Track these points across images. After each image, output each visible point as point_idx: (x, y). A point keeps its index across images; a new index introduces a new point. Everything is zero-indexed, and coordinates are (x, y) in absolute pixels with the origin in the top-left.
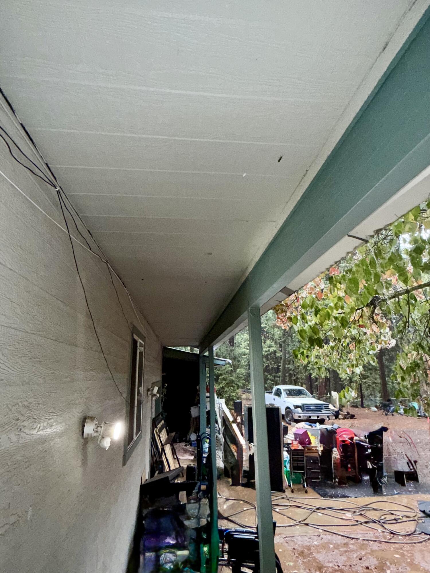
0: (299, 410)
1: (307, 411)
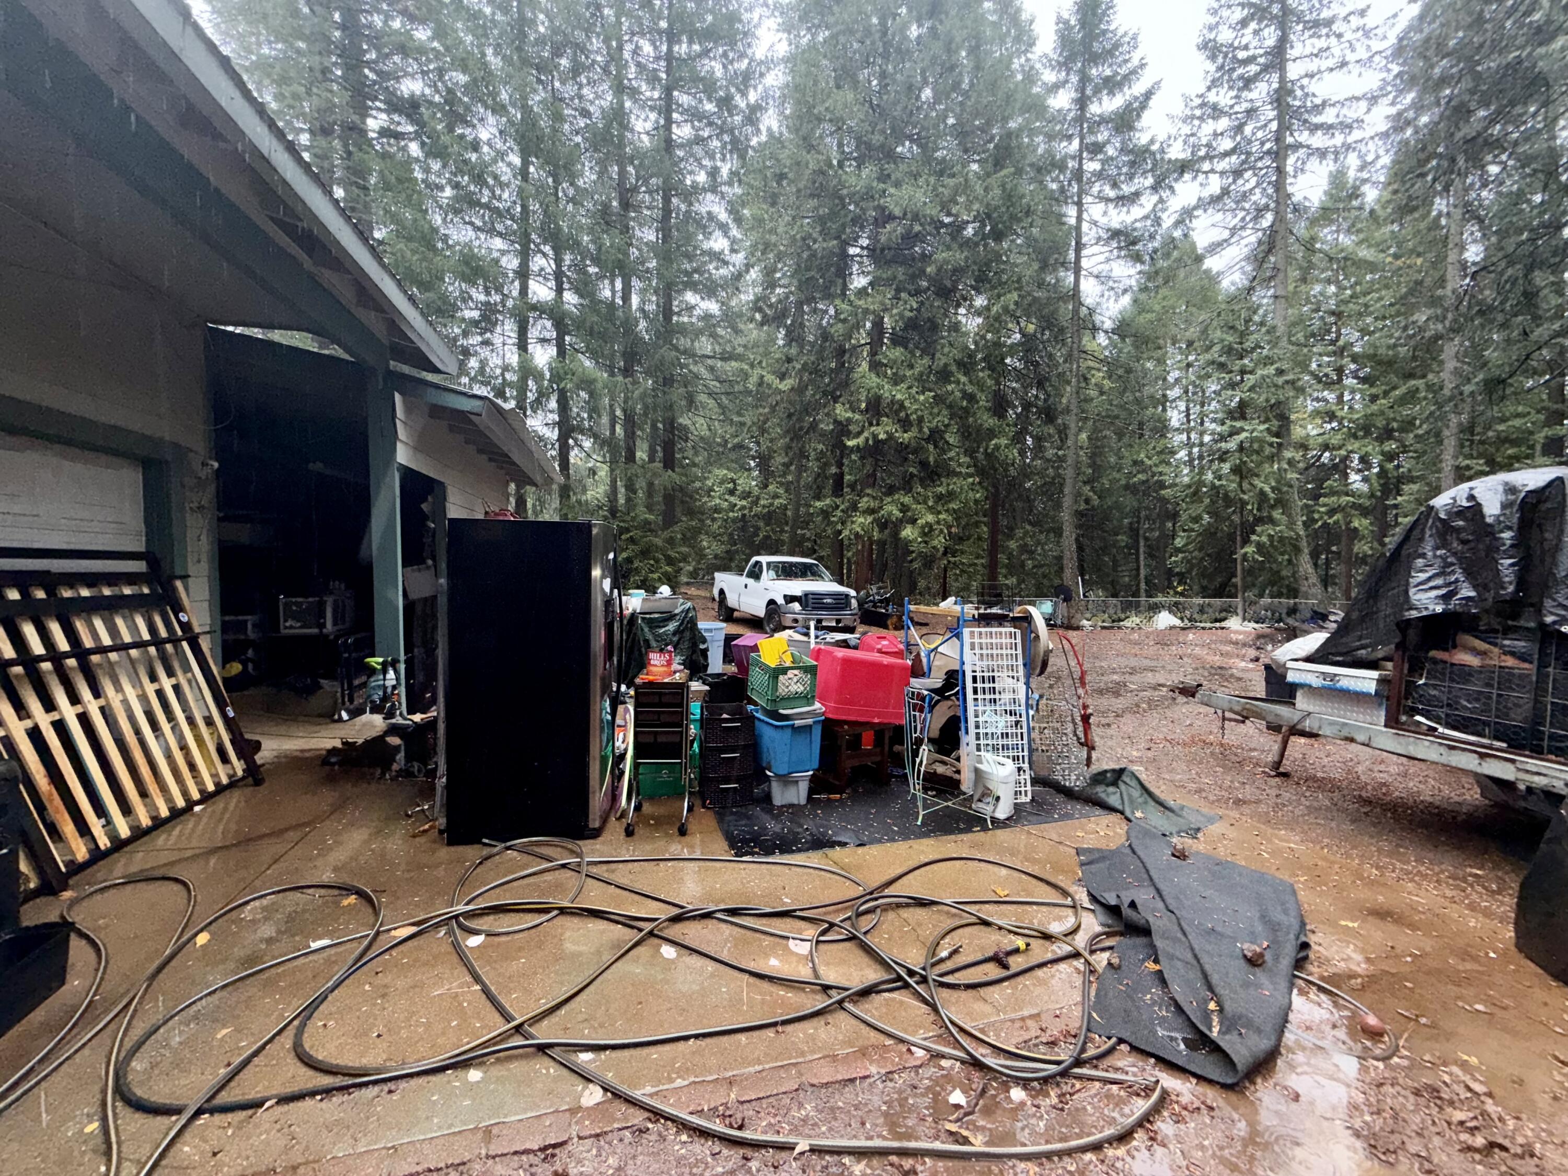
0: (796, 606)
1: (814, 609)
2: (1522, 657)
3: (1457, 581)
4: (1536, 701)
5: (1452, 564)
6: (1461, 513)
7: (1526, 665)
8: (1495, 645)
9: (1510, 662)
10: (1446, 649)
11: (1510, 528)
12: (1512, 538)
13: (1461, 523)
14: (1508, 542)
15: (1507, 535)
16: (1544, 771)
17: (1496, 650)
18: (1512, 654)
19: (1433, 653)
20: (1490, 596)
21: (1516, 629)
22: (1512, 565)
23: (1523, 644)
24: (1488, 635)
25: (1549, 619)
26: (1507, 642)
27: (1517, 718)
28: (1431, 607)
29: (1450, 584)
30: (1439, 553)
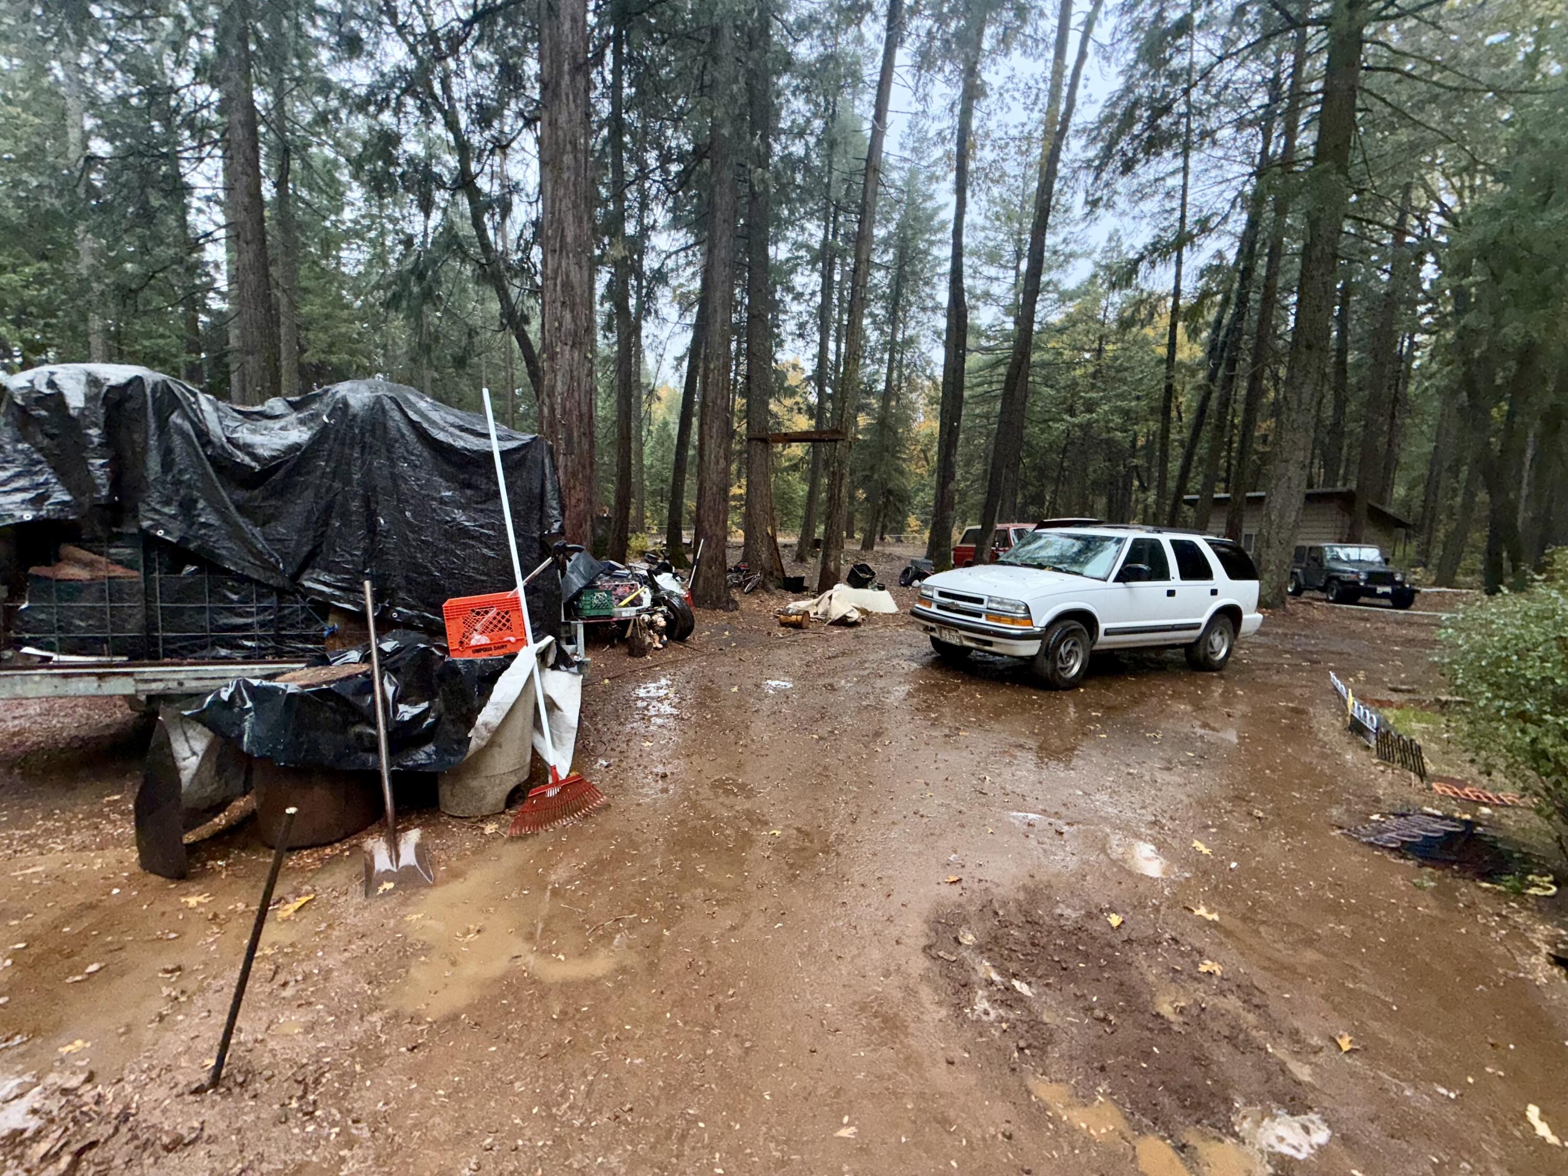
2: (128, 565)
3: (46, 483)
4: (148, 608)
5: (40, 462)
6: (41, 400)
7: (135, 573)
8: (101, 554)
9: (119, 571)
10: (48, 564)
11: (96, 425)
12: (99, 436)
13: (44, 413)
14: (96, 440)
15: (94, 432)
16: (159, 676)
17: (103, 559)
18: (119, 562)
19: (33, 570)
20: (86, 500)
21: (120, 536)
22: (102, 466)
23: (128, 551)
24: (93, 544)
25: (146, 524)
26: (113, 551)
27: (132, 629)
28: (18, 514)
29: (38, 486)
30: (20, 446)
